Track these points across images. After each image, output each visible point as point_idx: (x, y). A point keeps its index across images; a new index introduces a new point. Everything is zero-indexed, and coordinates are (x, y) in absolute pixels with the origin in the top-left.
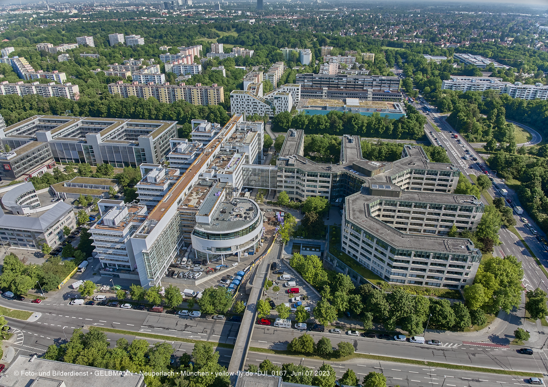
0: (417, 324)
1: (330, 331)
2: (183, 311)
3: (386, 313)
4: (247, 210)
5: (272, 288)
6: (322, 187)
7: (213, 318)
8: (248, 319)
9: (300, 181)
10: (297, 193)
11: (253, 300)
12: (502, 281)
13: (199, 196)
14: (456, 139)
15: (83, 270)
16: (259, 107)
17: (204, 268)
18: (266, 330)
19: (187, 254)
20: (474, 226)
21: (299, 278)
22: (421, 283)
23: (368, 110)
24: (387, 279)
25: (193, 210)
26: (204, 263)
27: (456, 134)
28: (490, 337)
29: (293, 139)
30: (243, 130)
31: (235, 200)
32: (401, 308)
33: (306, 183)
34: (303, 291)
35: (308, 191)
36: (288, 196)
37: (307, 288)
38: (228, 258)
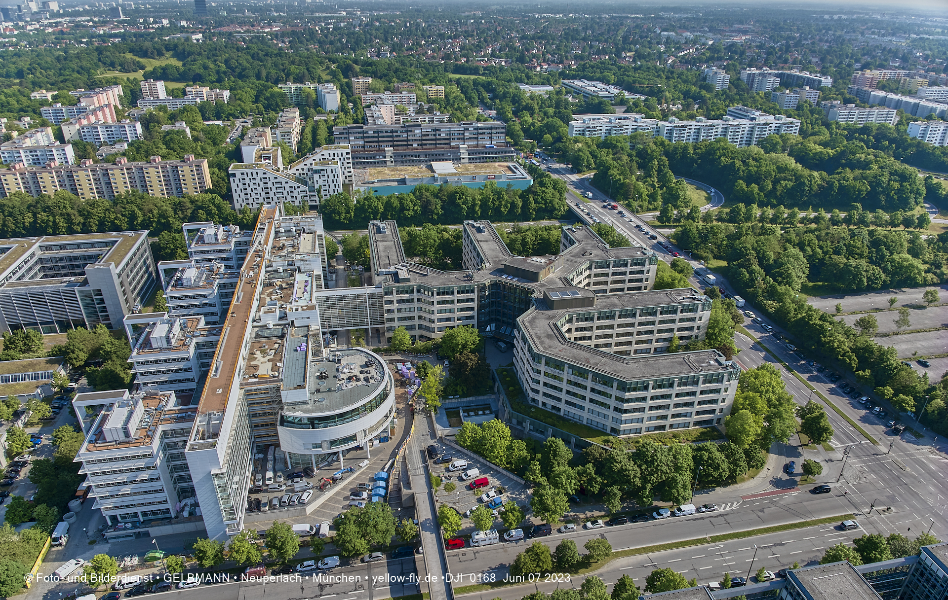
0: (684, 487)
1: (559, 531)
2: (306, 563)
3: (638, 482)
4: (362, 367)
5: (442, 487)
6: (462, 310)
7: (362, 561)
8: (430, 545)
9: (423, 306)
10: (420, 326)
11: (424, 513)
12: (769, 401)
13: (268, 357)
14: (616, 212)
15: (63, 541)
16: (288, 189)
17: (313, 482)
18: (461, 556)
19: (270, 465)
20: (702, 332)
21: (479, 462)
22: (663, 427)
23: (474, 178)
24: (615, 431)
25: (270, 382)
26: (307, 472)
27: (613, 204)
28: (771, 482)
29: (383, 237)
30: (290, 231)
31: (332, 353)
33: (436, 307)
34: (494, 481)
35: (440, 320)
36: (408, 334)
37: (497, 474)
38: (347, 456)
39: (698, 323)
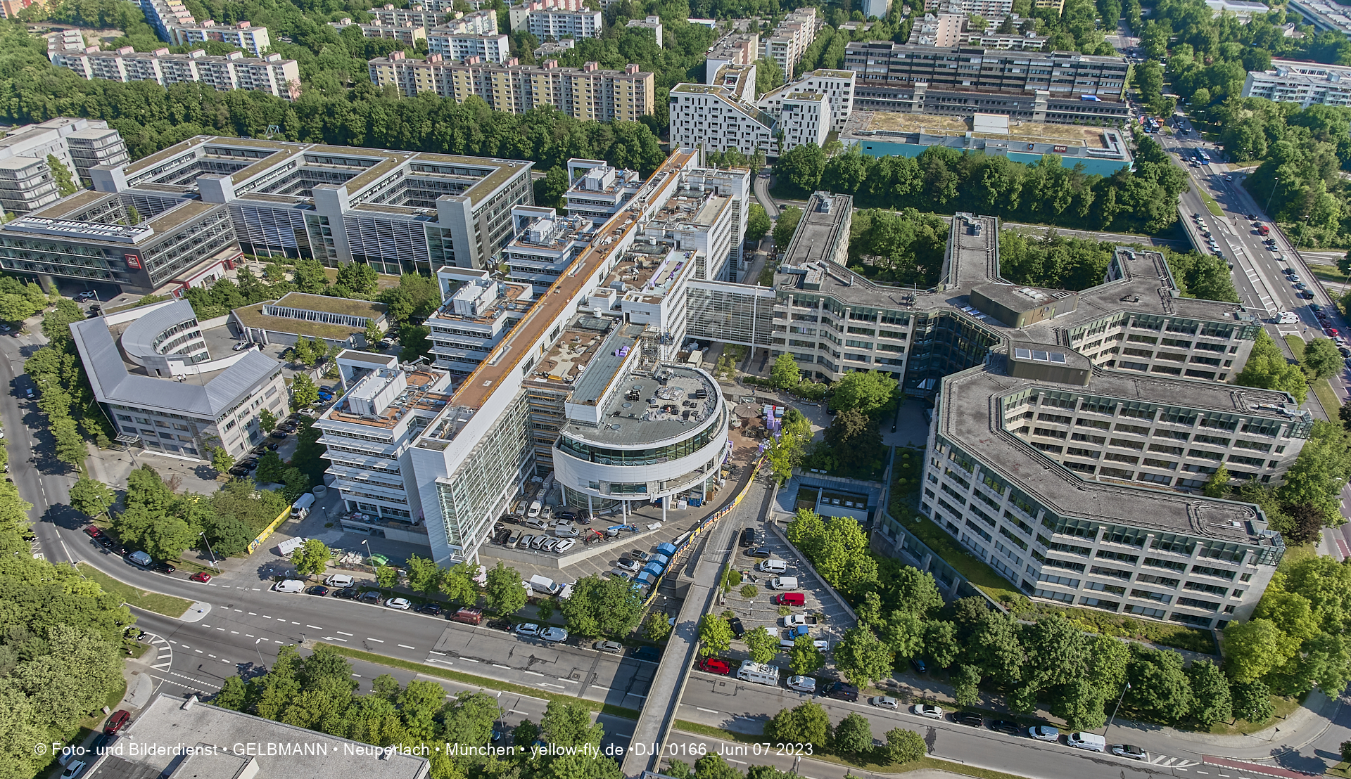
0: (1090, 705)
1: (871, 702)
2: (527, 625)
3: (1016, 672)
4: (691, 396)
5: (738, 588)
6: (885, 347)
7: (594, 647)
8: (676, 656)
9: (830, 331)
10: (820, 360)
11: (690, 613)
12: (1329, 619)
13: (575, 355)
14: (1263, 239)
15: (302, 514)
16: (743, 129)
17: (580, 529)
18: (717, 685)
19: (541, 494)
20: (1277, 473)
21: (807, 570)
22: (1115, 606)
23: (1030, 147)
24: (1029, 589)
25: (559, 387)
26: (581, 517)
27: (1264, 224)
28: (1275, 753)
29: (821, 218)
30: (697, 189)
31: (663, 368)
32: (1053, 663)
33: (845, 336)
34: (813, 602)
35: (849, 356)
36: (796, 367)
37: (824, 596)
38: (639, 511)
39: (1273, 455)
